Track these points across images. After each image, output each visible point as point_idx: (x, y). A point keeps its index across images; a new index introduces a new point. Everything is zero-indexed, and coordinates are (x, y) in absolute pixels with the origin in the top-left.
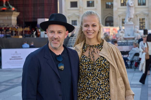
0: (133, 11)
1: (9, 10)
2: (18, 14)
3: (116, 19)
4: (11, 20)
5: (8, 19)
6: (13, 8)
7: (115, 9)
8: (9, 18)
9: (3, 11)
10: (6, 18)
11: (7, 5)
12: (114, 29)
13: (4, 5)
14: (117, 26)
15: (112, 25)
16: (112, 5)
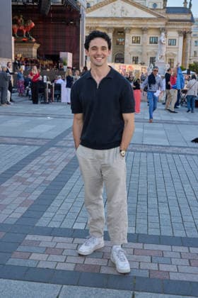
0: (164, 49)
1: (29, 41)
2: (38, 45)
3: (128, 57)
4: (32, 52)
5: (28, 51)
6: (34, 40)
7: (126, 46)
8: (30, 50)
9: (24, 41)
10: (26, 49)
11: (27, 36)
12: (129, 67)
13: (25, 36)
14: (128, 63)
15: (123, 63)
16: (124, 41)
